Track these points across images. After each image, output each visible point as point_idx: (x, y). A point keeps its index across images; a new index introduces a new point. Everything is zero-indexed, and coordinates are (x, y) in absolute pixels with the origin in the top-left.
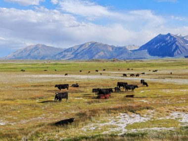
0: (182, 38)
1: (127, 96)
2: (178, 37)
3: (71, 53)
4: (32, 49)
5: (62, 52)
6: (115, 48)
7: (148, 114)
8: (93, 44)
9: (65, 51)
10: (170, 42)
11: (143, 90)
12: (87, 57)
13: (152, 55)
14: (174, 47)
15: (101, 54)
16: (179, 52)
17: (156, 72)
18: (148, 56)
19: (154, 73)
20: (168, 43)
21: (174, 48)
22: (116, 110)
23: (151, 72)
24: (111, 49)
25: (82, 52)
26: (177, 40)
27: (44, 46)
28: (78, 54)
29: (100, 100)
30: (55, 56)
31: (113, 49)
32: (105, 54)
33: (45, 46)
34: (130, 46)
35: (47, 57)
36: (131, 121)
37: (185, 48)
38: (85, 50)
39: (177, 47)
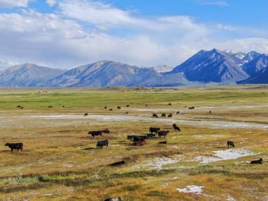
0: (233, 56)
1: (160, 143)
2: (227, 54)
3: (75, 76)
4: (18, 71)
5: (61, 76)
6: (138, 70)
7: (178, 158)
8: (107, 64)
9: (66, 74)
10: (216, 62)
11: (176, 135)
12: (98, 82)
13: (190, 80)
14: (221, 68)
15: (119, 77)
16: (229, 76)
17: (192, 110)
18: (184, 80)
19: (190, 110)
20: (214, 63)
21: (221, 70)
22: (153, 155)
23: (187, 110)
24: (132, 71)
25: (91, 75)
26: (226, 58)
27: (34, 66)
28: (85, 77)
29: (137, 147)
30: (51, 80)
31: (135, 71)
32: (124, 78)
33: (37, 67)
34: (160, 66)
35: (40, 82)
36: (165, 163)
37: (237, 70)
38: (95, 73)
39: (225, 68)
